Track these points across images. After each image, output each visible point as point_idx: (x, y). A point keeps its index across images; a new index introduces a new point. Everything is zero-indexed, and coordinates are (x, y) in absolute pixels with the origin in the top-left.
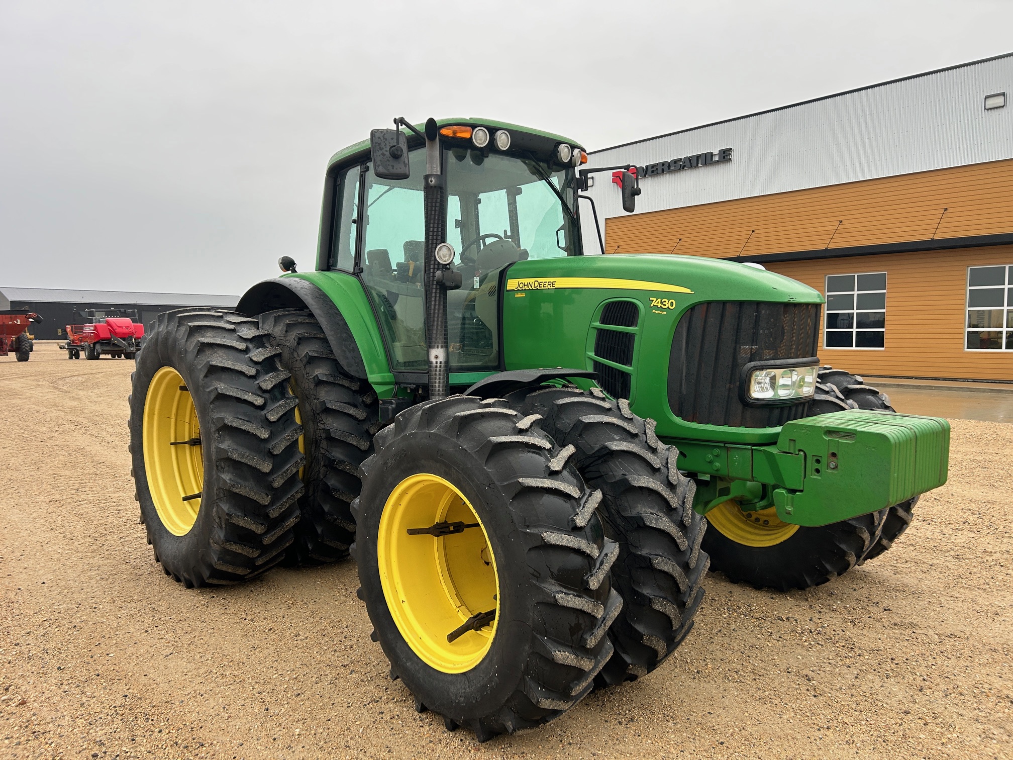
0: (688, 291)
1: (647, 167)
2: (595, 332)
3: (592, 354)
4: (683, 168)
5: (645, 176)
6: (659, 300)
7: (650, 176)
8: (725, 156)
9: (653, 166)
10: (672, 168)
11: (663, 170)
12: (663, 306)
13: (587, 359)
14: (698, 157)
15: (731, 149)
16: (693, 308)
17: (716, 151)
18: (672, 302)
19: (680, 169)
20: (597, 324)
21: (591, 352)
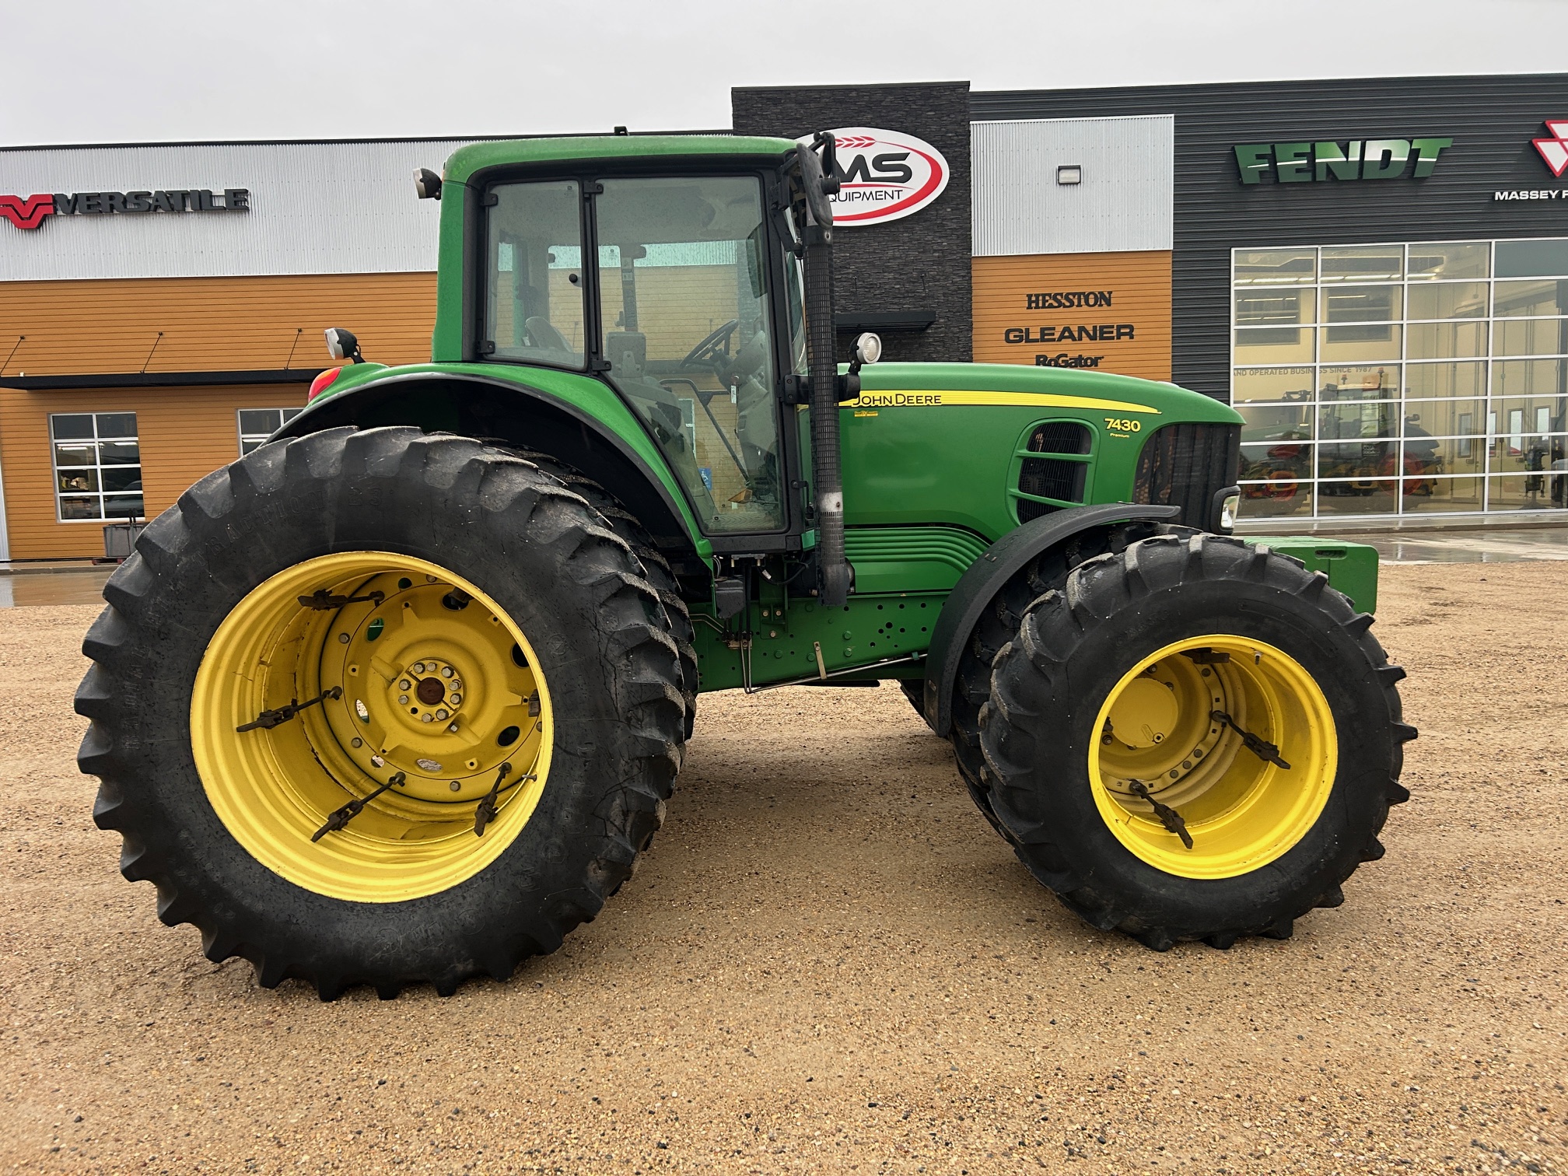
0: (1155, 411)
1: (76, 196)
2: (1021, 462)
3: (1016, 491)
4: (155, 210)
5: (73, 212)
6: (1118, 421)
7: (84, 213)
8: (237, 201)
9: (89, 197)
10: (130, 206)
11: (112, 207)
12: (1123, 428)
13: (1009, 498)
14: (184, 195)
15: (247, 191)
16: (1159, 432)
17: (218, 190)
18: (1136, 424)
19: (149, 210)
20: (1025, 452)
21: (1014, 488)
